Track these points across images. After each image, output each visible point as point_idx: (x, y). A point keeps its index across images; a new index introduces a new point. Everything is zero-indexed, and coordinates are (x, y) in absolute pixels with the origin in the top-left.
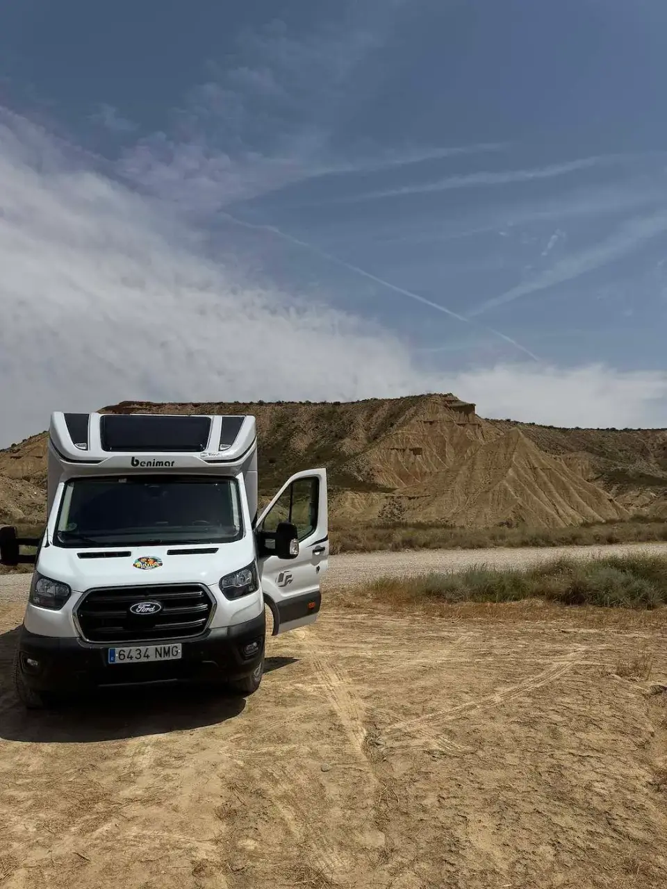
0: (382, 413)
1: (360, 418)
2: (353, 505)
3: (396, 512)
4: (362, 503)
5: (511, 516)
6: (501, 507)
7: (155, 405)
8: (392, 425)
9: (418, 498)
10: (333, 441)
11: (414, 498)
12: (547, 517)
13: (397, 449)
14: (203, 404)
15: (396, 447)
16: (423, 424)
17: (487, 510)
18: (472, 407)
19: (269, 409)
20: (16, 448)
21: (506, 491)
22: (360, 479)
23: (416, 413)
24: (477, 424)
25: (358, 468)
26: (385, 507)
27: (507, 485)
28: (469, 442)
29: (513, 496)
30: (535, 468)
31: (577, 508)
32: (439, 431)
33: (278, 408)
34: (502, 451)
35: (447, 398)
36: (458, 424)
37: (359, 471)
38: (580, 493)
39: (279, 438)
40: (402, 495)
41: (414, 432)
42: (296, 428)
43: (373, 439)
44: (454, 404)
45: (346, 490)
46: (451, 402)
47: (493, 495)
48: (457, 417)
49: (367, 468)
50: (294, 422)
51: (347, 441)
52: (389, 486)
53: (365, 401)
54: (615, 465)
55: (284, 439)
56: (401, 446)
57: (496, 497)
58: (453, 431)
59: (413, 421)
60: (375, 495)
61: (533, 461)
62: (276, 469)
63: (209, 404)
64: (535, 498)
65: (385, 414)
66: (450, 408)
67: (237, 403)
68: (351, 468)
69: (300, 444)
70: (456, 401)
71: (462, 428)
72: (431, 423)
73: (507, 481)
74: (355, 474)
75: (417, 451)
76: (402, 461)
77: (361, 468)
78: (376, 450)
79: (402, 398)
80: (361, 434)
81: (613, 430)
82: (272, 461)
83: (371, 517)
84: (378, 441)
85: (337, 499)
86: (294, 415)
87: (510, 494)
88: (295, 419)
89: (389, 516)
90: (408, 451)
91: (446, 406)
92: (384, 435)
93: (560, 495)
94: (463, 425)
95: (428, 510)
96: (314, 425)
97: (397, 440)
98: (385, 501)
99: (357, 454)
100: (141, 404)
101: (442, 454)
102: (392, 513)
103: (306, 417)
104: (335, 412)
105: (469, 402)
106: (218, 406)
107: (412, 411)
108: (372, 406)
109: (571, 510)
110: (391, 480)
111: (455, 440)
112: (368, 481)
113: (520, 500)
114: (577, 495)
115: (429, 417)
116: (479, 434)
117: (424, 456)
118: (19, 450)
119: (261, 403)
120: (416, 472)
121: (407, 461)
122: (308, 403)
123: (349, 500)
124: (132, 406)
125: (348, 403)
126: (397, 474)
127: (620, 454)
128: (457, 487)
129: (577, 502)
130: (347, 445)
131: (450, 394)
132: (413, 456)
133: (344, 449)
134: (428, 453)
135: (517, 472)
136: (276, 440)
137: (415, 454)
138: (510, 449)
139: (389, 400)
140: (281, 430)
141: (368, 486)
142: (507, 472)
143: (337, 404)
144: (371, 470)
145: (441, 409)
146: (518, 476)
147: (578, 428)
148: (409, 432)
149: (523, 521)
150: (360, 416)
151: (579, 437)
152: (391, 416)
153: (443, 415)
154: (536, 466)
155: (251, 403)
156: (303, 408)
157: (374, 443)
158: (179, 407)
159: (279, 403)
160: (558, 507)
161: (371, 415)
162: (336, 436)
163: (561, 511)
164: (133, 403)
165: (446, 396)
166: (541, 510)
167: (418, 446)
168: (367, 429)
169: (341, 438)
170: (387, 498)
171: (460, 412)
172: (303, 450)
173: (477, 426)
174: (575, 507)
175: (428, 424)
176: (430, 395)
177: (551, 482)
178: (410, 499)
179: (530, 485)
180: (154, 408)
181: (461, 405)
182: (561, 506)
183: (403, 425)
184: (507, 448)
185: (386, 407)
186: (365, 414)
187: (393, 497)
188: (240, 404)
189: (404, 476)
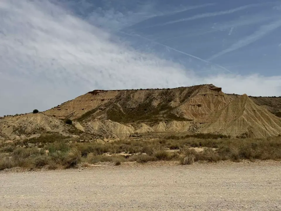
0: (185, 92)
1: (177, 94)
2: (177, 126)
3: (195, 129)
4: (180, 125)
5: (247, 131)
6: (242, 127)
7: (105, 91)
8: (189, 96)
9: (204, 123)
10: (167, 102)
11: (202, 123)
12: (262, 131)
13: (192, 105)
14: (121, 90)
15: (191, 104)
16: (201, 96)
17: (236, 128)
18: (220, 89)
19: (144, 92)
20: (59, 107)
21: (244, 120)
22: (178, 116)
23: (199, 92)
24: (222, 95)
25: (177, 112)
26: (190, 127)
27: (244, 117)
28: (219, 102)
29: (247, 122)
30: (254, 111)
31: (275, 127)
32: (208, 98)
33: (147, 91)
34: (240, 104)
35: (210, 86)
36: (215, 96)
37: (177, 113)
38: (275, 121)
39: (148, 102)
40: (197, 122)
41: (198, 99)
42: (154, 98)
43: (182, 101)
44: (213, 88)
45: (173, 120)
46: (212, 87)
47: (238, 121)
48: (214, 93)
49: (180, 112)
50: (153, 96)
51: (172, 102)
52: (189, 119)
53: (179, 88)
54: (278, 110)
55: (150, 102)
56: (194, 104)
57: (239, 122)
58: (213, 98)
59: (198, 94)
60: (185, 122)
61: (254, 107)
62: (147, 113)
63: (123, 90)
64: (256, 123)
65: (187, 92)
66: (212, 89)
67: (133, 90)
68: (174, 112)
69: (155, 103)
70: (214, 87)
71: (216, 97)
72: (204, 95)
73: (244, 116)
74: (176, 114)
75: (199, 106)
76: (193, 109)
77: (178, 112)
78: (183, 105)
79: (193, 86)
80: (178, 99)
81: (275, 97)
82: (145, 110)
83: (185, 131)
84: (184, 102)
85: (170, 124)
86: (153, 93)
87: (246, 121)
88: (153, 95)
89: (192, 130)
90: (196, 106)
91: (210, 89)
92: (186, 100)
93: (266, 121)
94: (217, 96)
95: (209, 128)
96: (160, 97)
97: (191, 101)
98: (190, 125)
99: (176, 107)
100: (100, 91)
101: (209, 107)
102: (193, 129)
103: (157, 94)
104: (168, 92)
105: (219, 87)
106: (126, 91)
107: (197, 91)
108: (181, 89)
109: (272, 128)
110: (190, 117)
111: (214, 101)
112: (181, 117)
113: (250, 124)
114: (273, 121)
115: (204, 93)
116: (223, 99)
117: (202, 107)
118: (60, 107)
119: (141, 89)
120: (199, 113)
121: (196, 109)
122: (158, 89)
123: (175, 124)
124: (97, 92)
125: (173, 89)
126: (192, 114)
127: (278, 106)
128: (221, 119)
129: (274, 125)
130: (173, 104)
131: (212, 84)
132: (198, 107)
133: (171, 105)
134: (203, 106)
135: (247, 112)
136: (147, 102)
137: (199, 107)
138: (243, 103)
139: (188, 87)
140: (148, 99)
141: (181, 119)
142: (243, 112)
143: (169, 89)
144: (182, 113)
145: (208, 90)
146: (248, 114)
147: (261, 97)
148: (196, 99)
149: (252, 132)
150: (177, 93)
151: (261, 100)
152: (189, 93)
153: (209, 92)
154: (255, 110)
155: (138, 90)
156: (156, 91)
157: (183, 103)
158: (113, 92)
159: (148, 89)
160: (266, 127)
161: (181, 93)
162: (168, 101)
163: (267, 128)
164: (97, 90)
165: (210, 85)
166: (259, 128)
167: (200, 104)
168: (180, 98)
169: (170, 101)
170: (191, 123)
171: (216, 91)
172: (156, 106)
173: (222, 96)
174: (274, 127)
175: (203, 96)
176: (204, 85)
177: (262, 116)
178: (200, 123)
179: (253, 117)
180: (105, 92)
181: (216, 88)
182: (268, 126)
183: (193, 96)
184: (242, 102)
185: (187, 90)
186: (179, 92)
187: (193, 123)
188: (134, 90)
189: (195, 115)
